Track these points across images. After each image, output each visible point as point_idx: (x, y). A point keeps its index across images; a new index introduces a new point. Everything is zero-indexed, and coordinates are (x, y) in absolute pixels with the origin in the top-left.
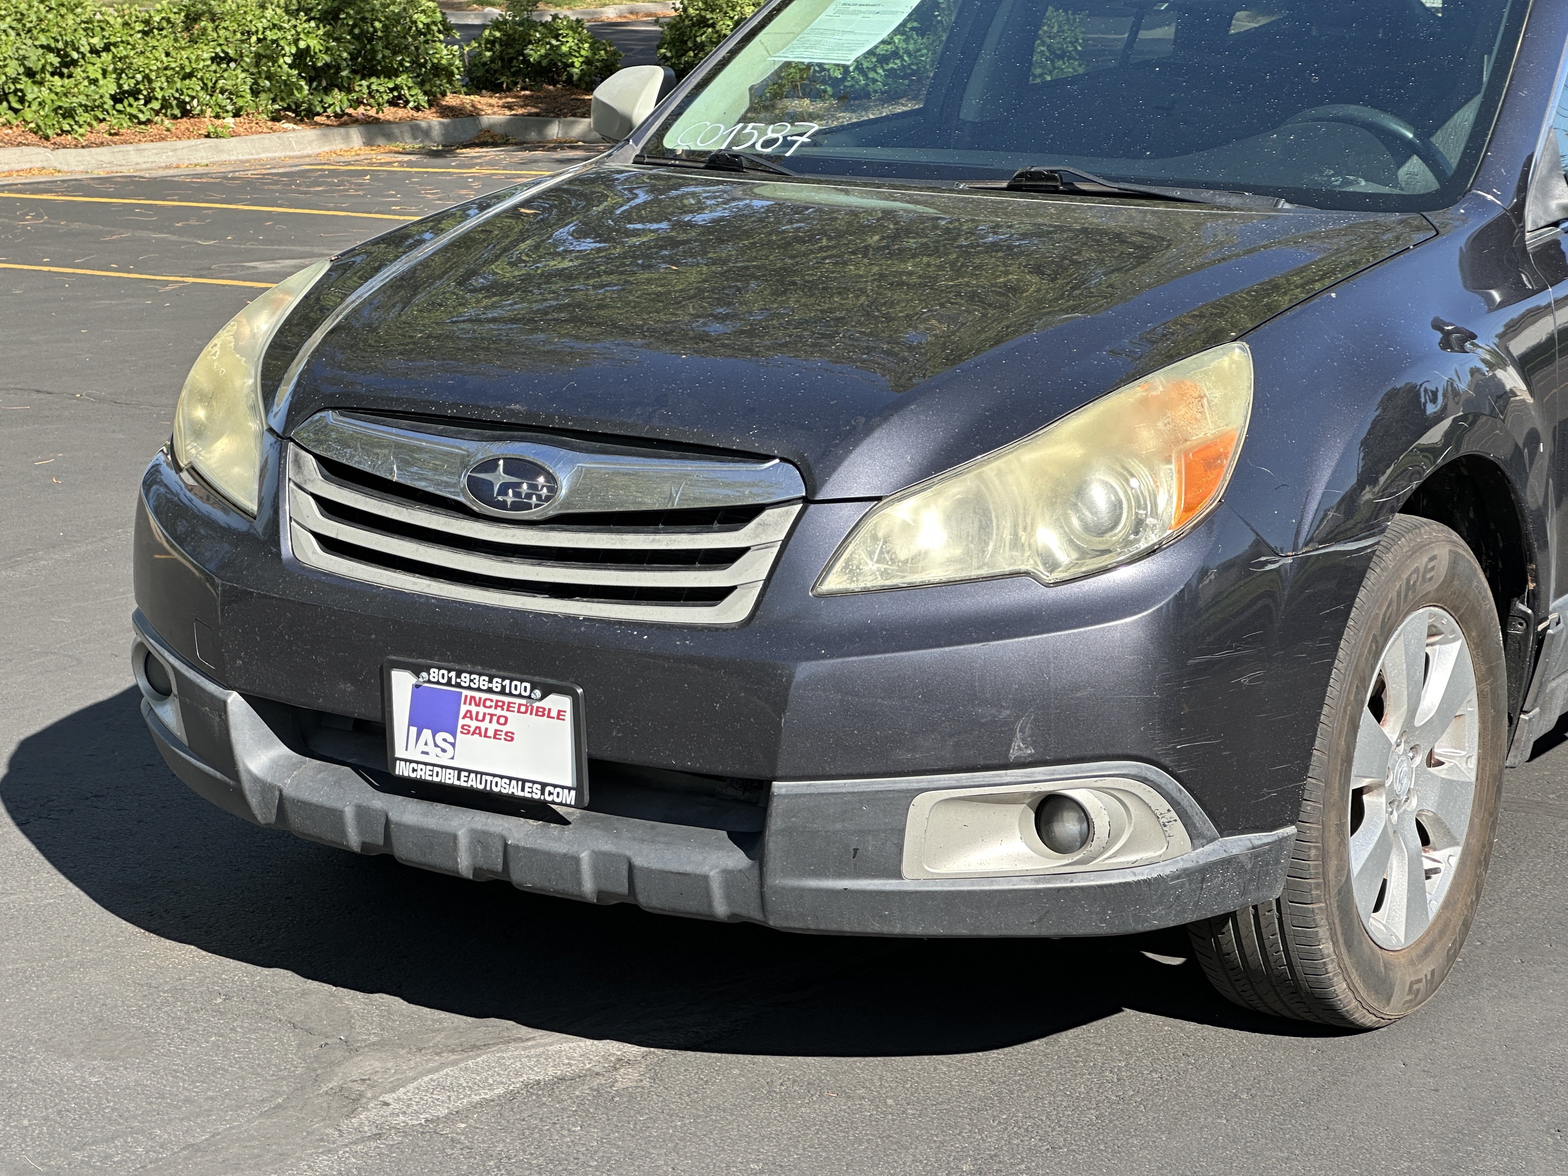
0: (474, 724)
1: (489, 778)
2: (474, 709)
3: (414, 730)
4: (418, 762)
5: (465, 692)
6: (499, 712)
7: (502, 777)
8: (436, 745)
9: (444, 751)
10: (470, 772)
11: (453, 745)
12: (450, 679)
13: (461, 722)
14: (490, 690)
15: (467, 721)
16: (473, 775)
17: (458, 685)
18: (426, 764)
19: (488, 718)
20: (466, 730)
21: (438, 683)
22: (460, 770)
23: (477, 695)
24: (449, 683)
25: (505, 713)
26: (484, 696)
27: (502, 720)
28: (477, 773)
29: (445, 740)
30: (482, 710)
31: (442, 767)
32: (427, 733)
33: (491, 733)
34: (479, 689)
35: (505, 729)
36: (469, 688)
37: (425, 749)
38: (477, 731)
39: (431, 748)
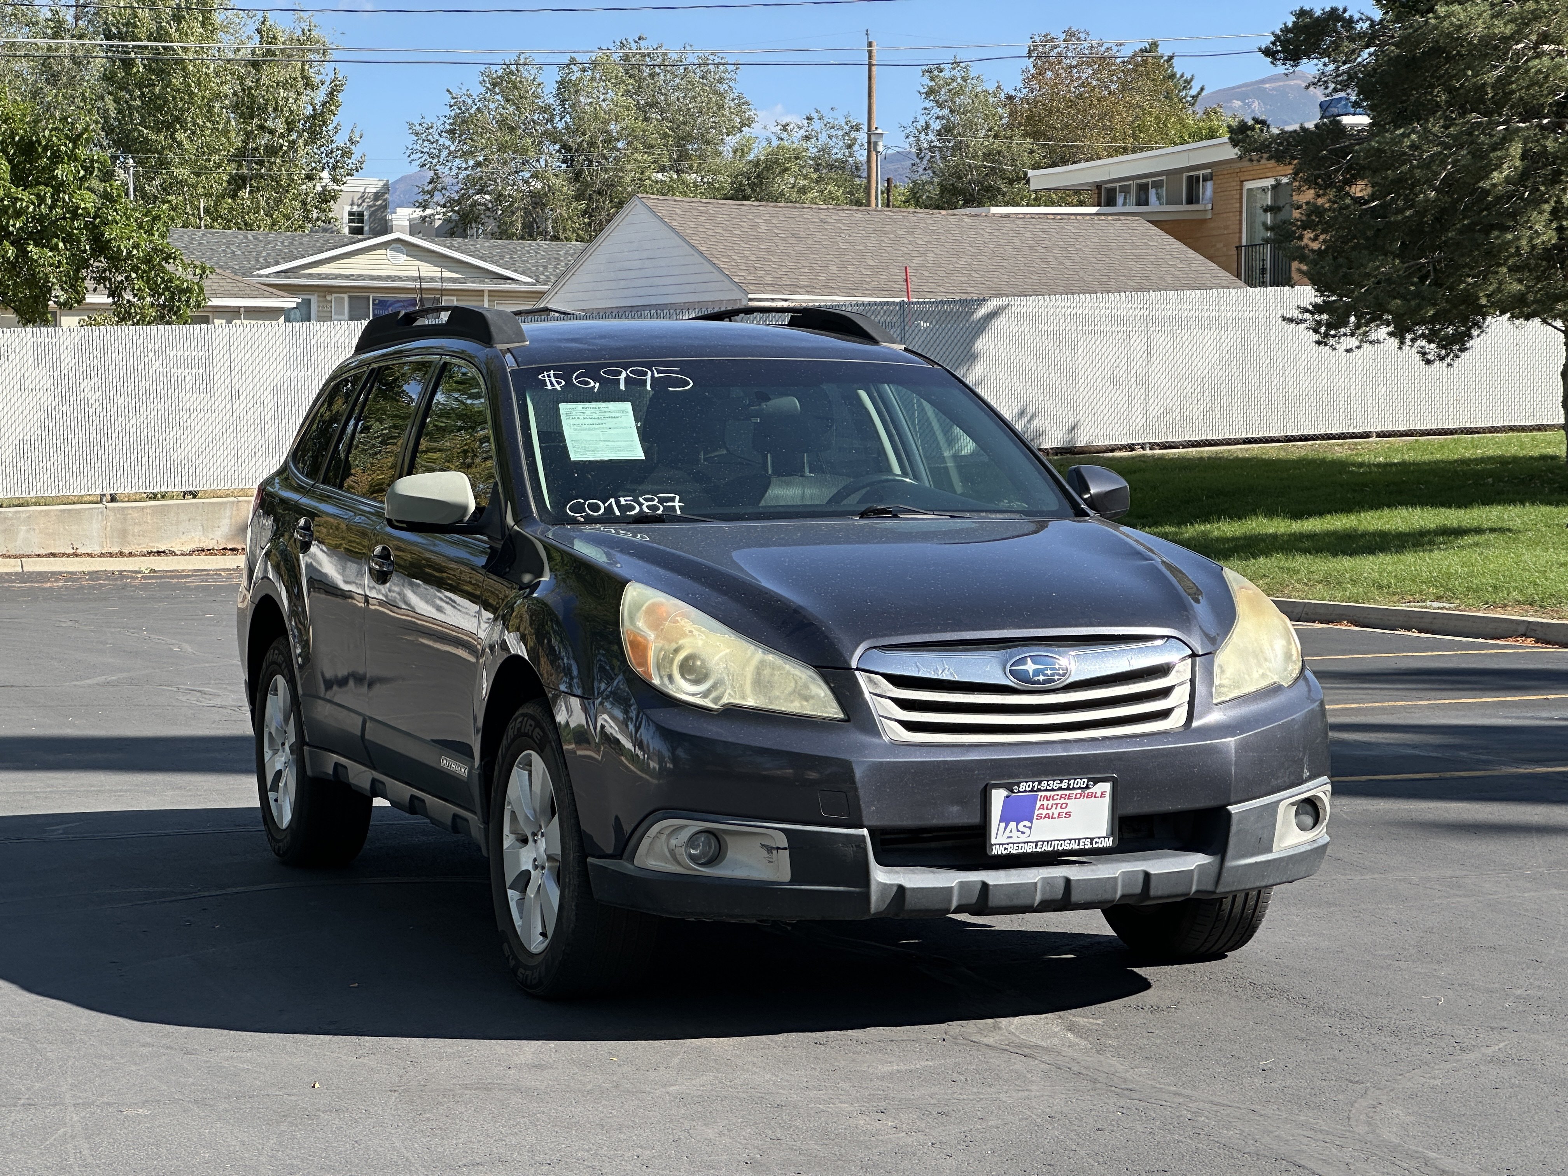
0: (1044, 812)
1: (1056, 843)
2: (1045, 803)
3: (1003, 825)
4: (1008, 844)
5: (1040, 794)
6: (1062, 801)
7: (1064, 840)
8: (1018, 831)
9: (1023, 833)
10: (1043, 842)
11: (1030, 828)
12: (1033, 787)
13: (1037, 812)
14: (1060, 789)
15: (1041, 811)
16: (1046, 843)
17: (1039, 790)
18: (1014, 844)
19: (1054, 806)
20: (1040, 817)
21: (1025, 791)
22: (1037, 842)
23: (1048, 794)
24: (1032, 790)
25: (1066, 801)
26: (1053, 793)
27: (1064, 806)
28: (1048, 841)
29: (1025, 826)
30: (1051, 802)
31: (1025, 843)
32: (1012, 825)
33: (1056, 815)
34: (1053, 790)
35: (1065, 811)
36: (1046, 790)
37: (1010, 835)
38: (1047, 816)
39: (1015, 834)
